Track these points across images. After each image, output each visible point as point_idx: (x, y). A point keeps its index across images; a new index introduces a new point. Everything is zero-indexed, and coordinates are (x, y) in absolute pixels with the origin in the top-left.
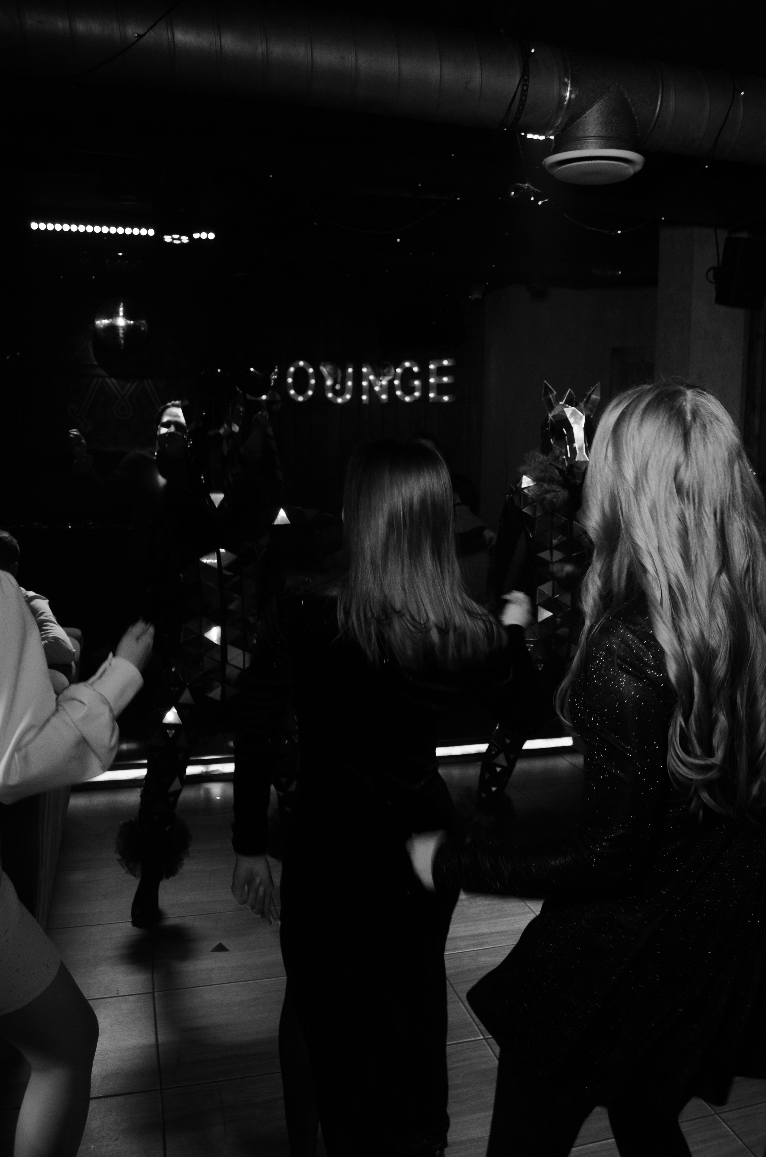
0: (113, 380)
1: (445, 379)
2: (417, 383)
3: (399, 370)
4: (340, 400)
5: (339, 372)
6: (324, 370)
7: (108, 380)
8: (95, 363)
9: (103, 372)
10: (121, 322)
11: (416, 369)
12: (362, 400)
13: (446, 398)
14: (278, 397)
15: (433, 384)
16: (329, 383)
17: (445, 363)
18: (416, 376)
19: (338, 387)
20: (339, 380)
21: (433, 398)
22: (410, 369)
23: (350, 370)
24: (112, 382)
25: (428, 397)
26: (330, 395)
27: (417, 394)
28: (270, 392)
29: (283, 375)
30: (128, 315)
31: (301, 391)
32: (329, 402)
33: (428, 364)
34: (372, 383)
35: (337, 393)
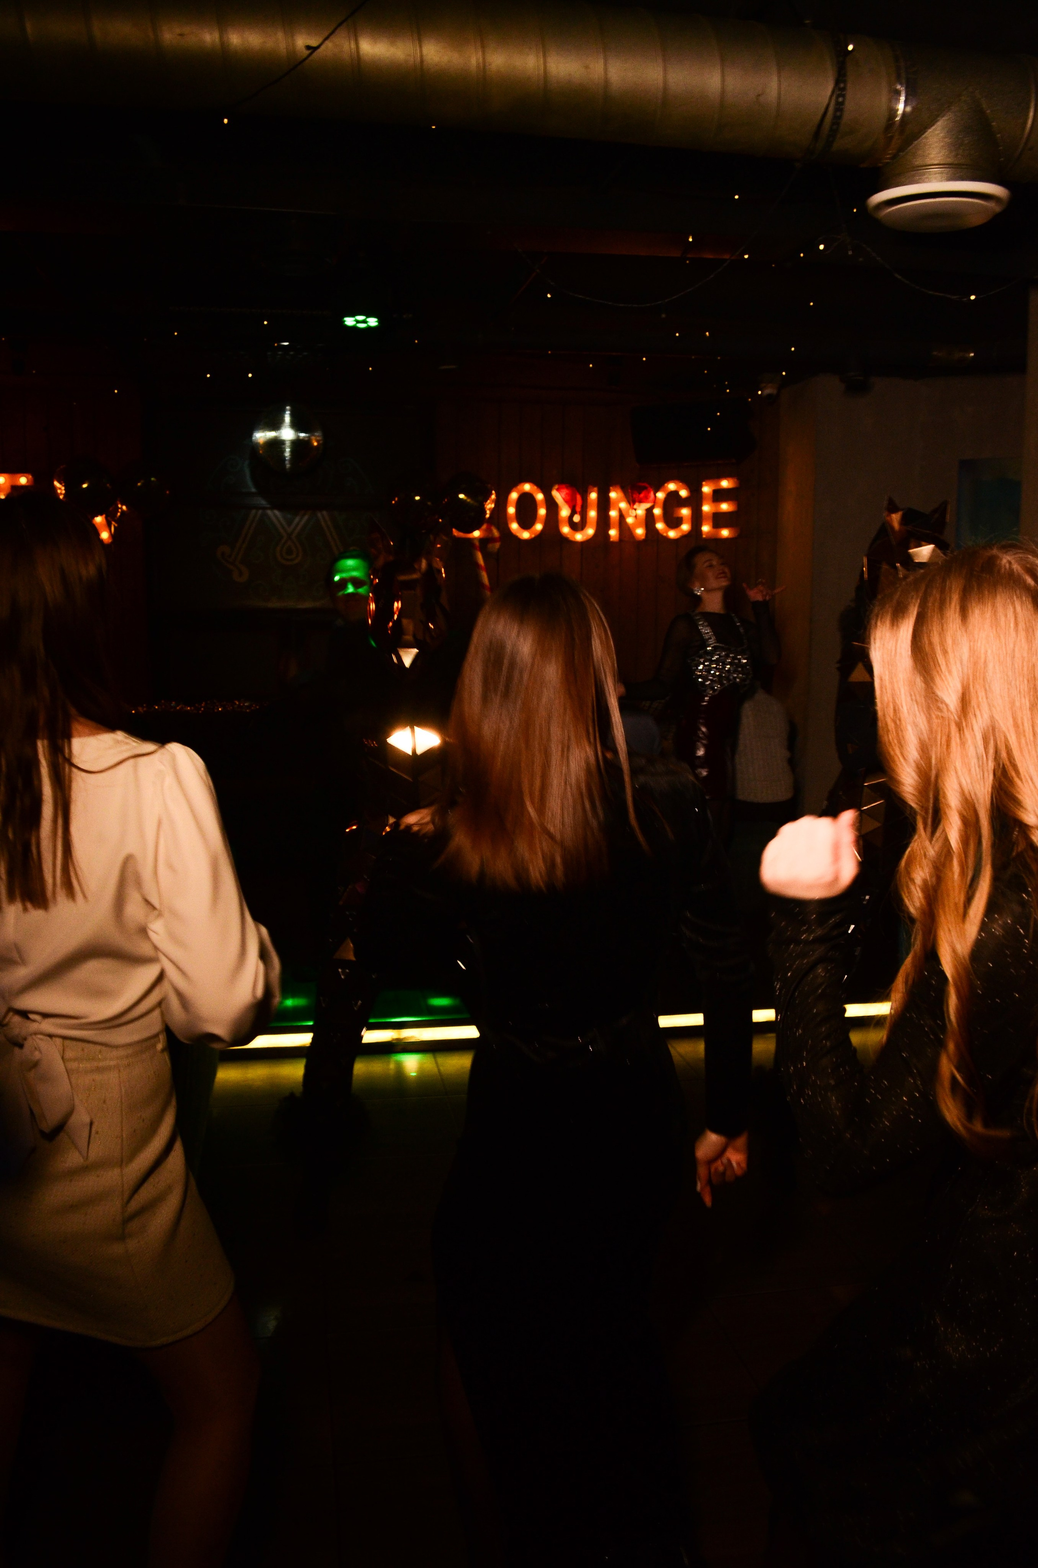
0: (277, 512)
1: (725, 507)
2: (685, 512)
3: (660, 495)
4: (579, 537)
5: (579, 498)
6: (558, 496)
7: (269, 512)
8: (253, 490)
9: (263, 502)
10: (287, 434)
11: (683, 493)
12: (609, 536)
13: (725, 533)
14: (496, 533)
15: (707, 513)
16: (565, 512)
17: (725, 484)
18: (684, 503)
19: (577, 518)
20: (578, 509)
21: (708, 533)
22: (675, 493)
23: (593, 496)
24: (275, 515)
25: (701, 531)
26: (566, 530)
27: (685, 527)
30: (296, 425)
31: (526, 525)
32: (564, 540)
33: (701, 486)
34: (624, 513)
35: (575, 527)
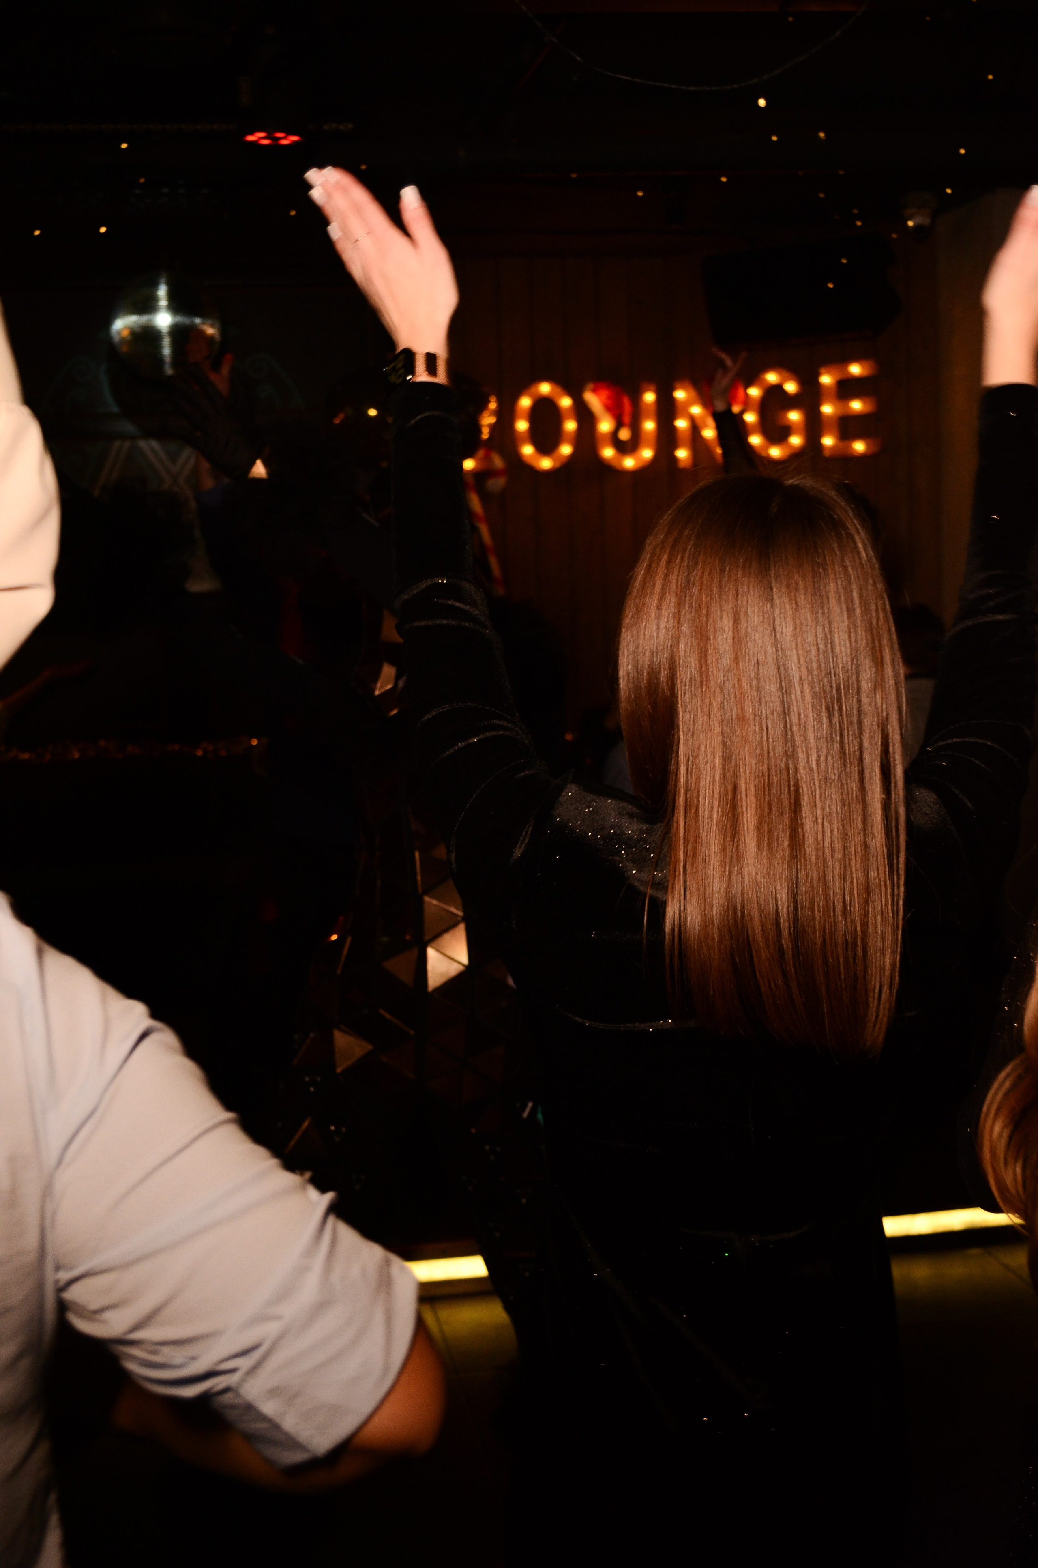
0: (154, 444)
1: (856, 405)
2: (794, 416)
3: (754, 392)
4: (629, 463)
5: (626, 402)
6: (594, 400)
7: (142, 444)
8: (115, 409)
9: (129, 427)
10: (163, 320)
11: (791, 387)
12: (675, 460)
13: (859, 447)
14: (498, 462)
15: (829, 417)
16: (605, 426)
17: (855, 369)
18: (792, 402)
19: (624, 434)
20: (627, 419)
21: (833, 448)
22: (778, 389)
23: (649, 397)
24: (151, 448)
25: (820, 445)
26: (608, 453)
27: (796, 440)
28: (481, 453)
29: (507, 415)
30: (175, 306)
31: (546, 447)
32: (606, 468)
33: (818, 375)
34: (699, 422)
35: (624, 448)
